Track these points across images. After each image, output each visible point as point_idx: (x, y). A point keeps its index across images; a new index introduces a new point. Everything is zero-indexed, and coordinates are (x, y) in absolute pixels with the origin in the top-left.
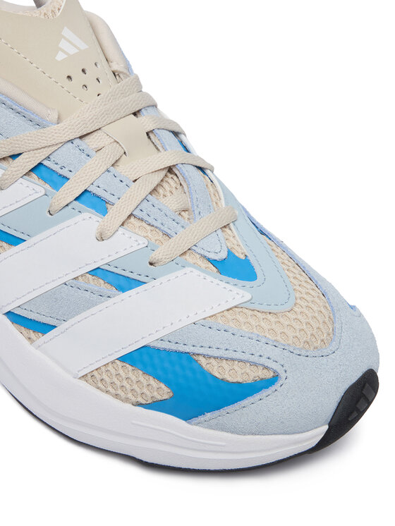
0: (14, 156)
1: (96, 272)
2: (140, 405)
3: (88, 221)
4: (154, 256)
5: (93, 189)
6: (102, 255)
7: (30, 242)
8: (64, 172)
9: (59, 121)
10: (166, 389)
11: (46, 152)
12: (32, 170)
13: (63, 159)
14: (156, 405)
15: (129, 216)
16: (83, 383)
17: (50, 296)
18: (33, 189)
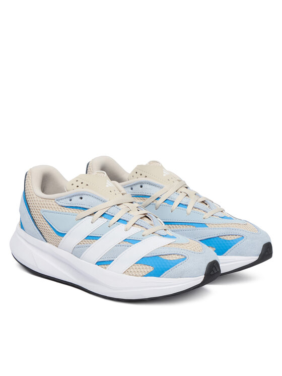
0: (95, 213)
1: (125, 240)
2: (144, 276)
3: (122, 226)
4: (144, 233)
5: (122, 218)
6: (127, 235)
7: (103, 237)
8: (113, 215)
9: (109, 200)
10: (152, 268)
11: (107, 209)
12: (101, 216)
13: (111, 211)
14: (150, 274)
15: (134, 224)
16: (124, 274)
17: (111, 251)
18: (103, 220)
